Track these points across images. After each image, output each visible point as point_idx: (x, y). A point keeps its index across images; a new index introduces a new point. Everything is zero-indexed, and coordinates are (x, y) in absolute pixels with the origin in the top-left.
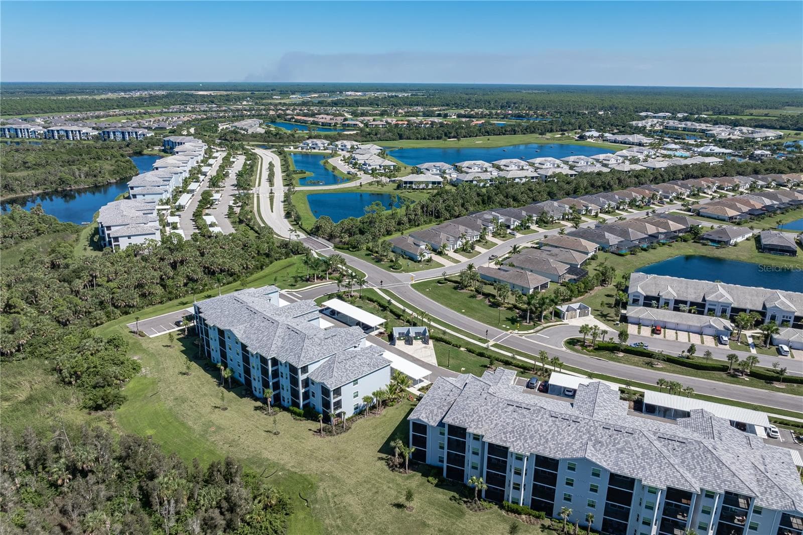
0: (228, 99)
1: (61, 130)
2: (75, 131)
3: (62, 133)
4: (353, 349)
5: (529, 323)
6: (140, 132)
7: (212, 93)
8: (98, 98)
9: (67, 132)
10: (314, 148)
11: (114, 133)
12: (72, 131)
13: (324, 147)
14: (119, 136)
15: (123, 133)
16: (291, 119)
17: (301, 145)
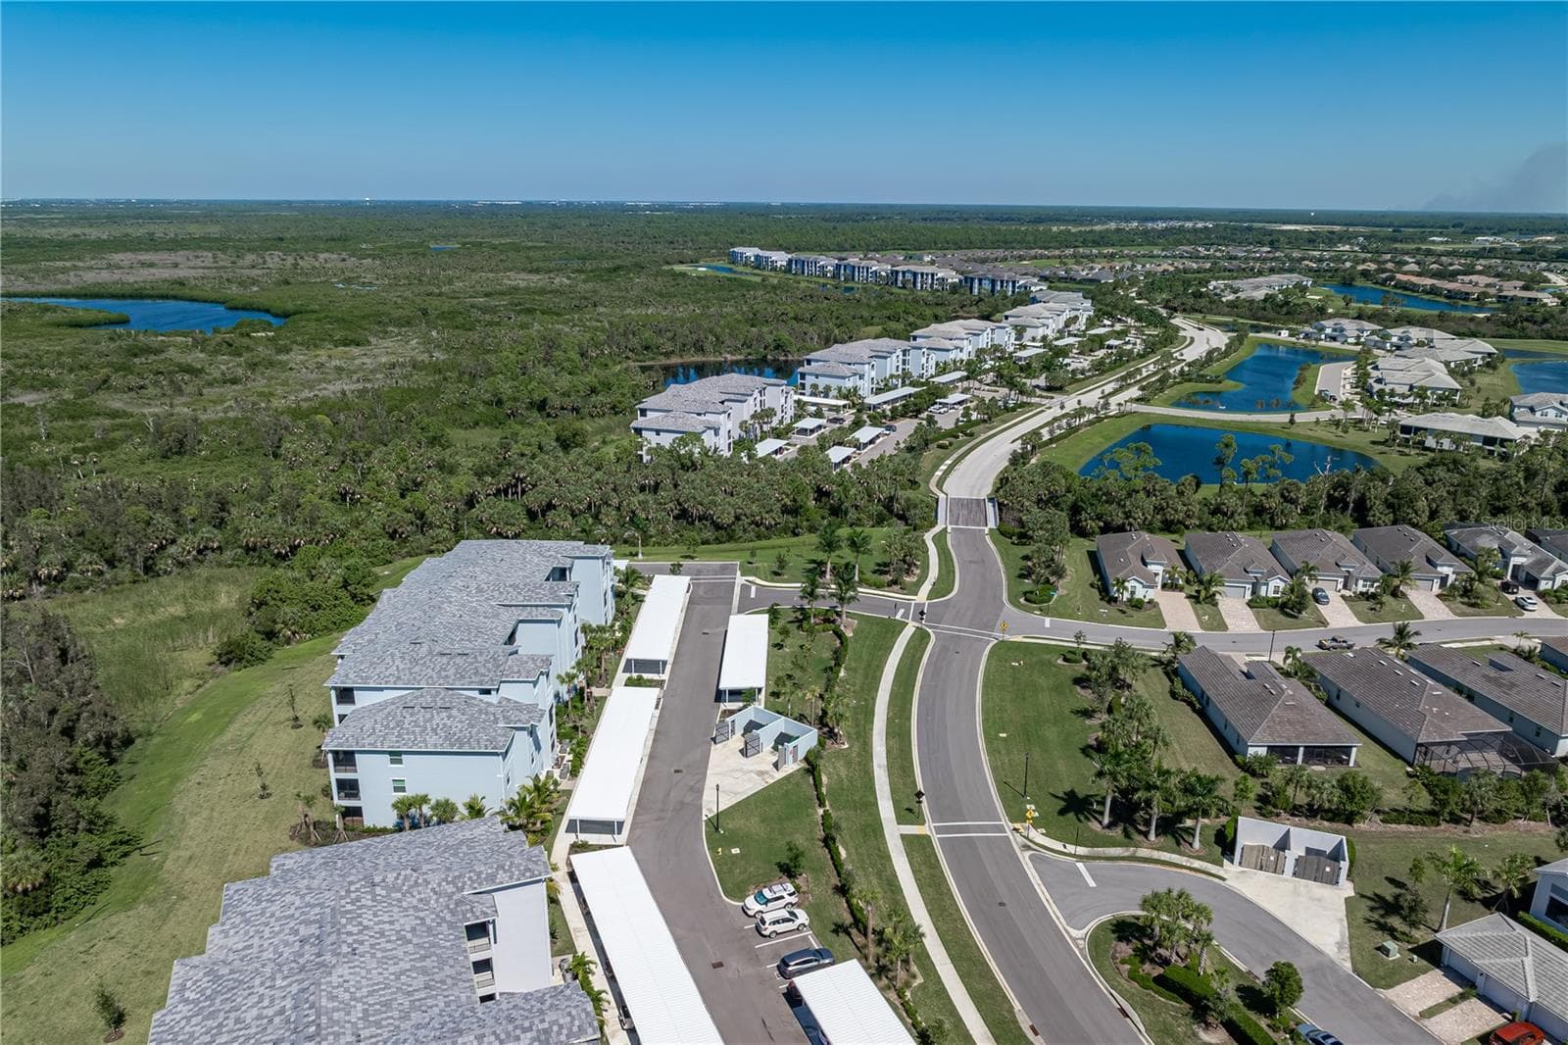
0: (1312, 240)
1: (909, 271)
2: (927, 274)
3: (909, 276)
4: (475, 694)
5: (1109, 826)
6: (1021, 282)
7: (1298, 227)
8: (1098, 228)
9: (915, 274)
10: (1334, 339)
11: (980, 280)
12: (922, 274)
13: (1358, 337)
14: (987, 286)
15: (993, 282)
16: (1386, 280)
17: (1308, 329)
